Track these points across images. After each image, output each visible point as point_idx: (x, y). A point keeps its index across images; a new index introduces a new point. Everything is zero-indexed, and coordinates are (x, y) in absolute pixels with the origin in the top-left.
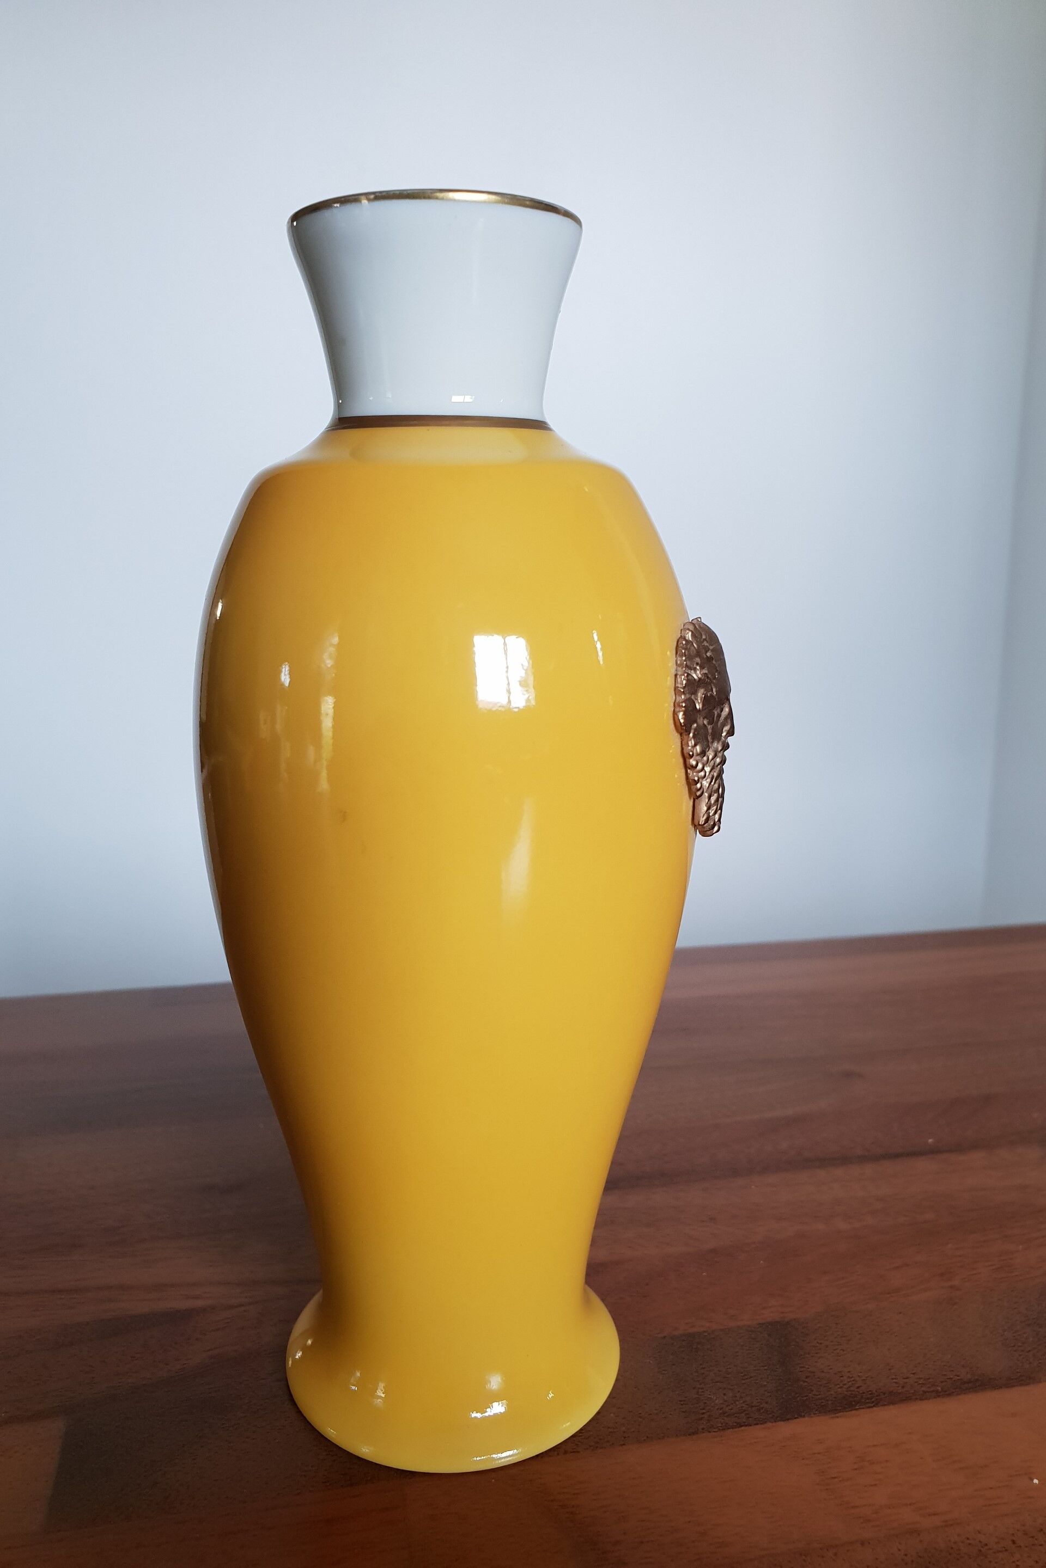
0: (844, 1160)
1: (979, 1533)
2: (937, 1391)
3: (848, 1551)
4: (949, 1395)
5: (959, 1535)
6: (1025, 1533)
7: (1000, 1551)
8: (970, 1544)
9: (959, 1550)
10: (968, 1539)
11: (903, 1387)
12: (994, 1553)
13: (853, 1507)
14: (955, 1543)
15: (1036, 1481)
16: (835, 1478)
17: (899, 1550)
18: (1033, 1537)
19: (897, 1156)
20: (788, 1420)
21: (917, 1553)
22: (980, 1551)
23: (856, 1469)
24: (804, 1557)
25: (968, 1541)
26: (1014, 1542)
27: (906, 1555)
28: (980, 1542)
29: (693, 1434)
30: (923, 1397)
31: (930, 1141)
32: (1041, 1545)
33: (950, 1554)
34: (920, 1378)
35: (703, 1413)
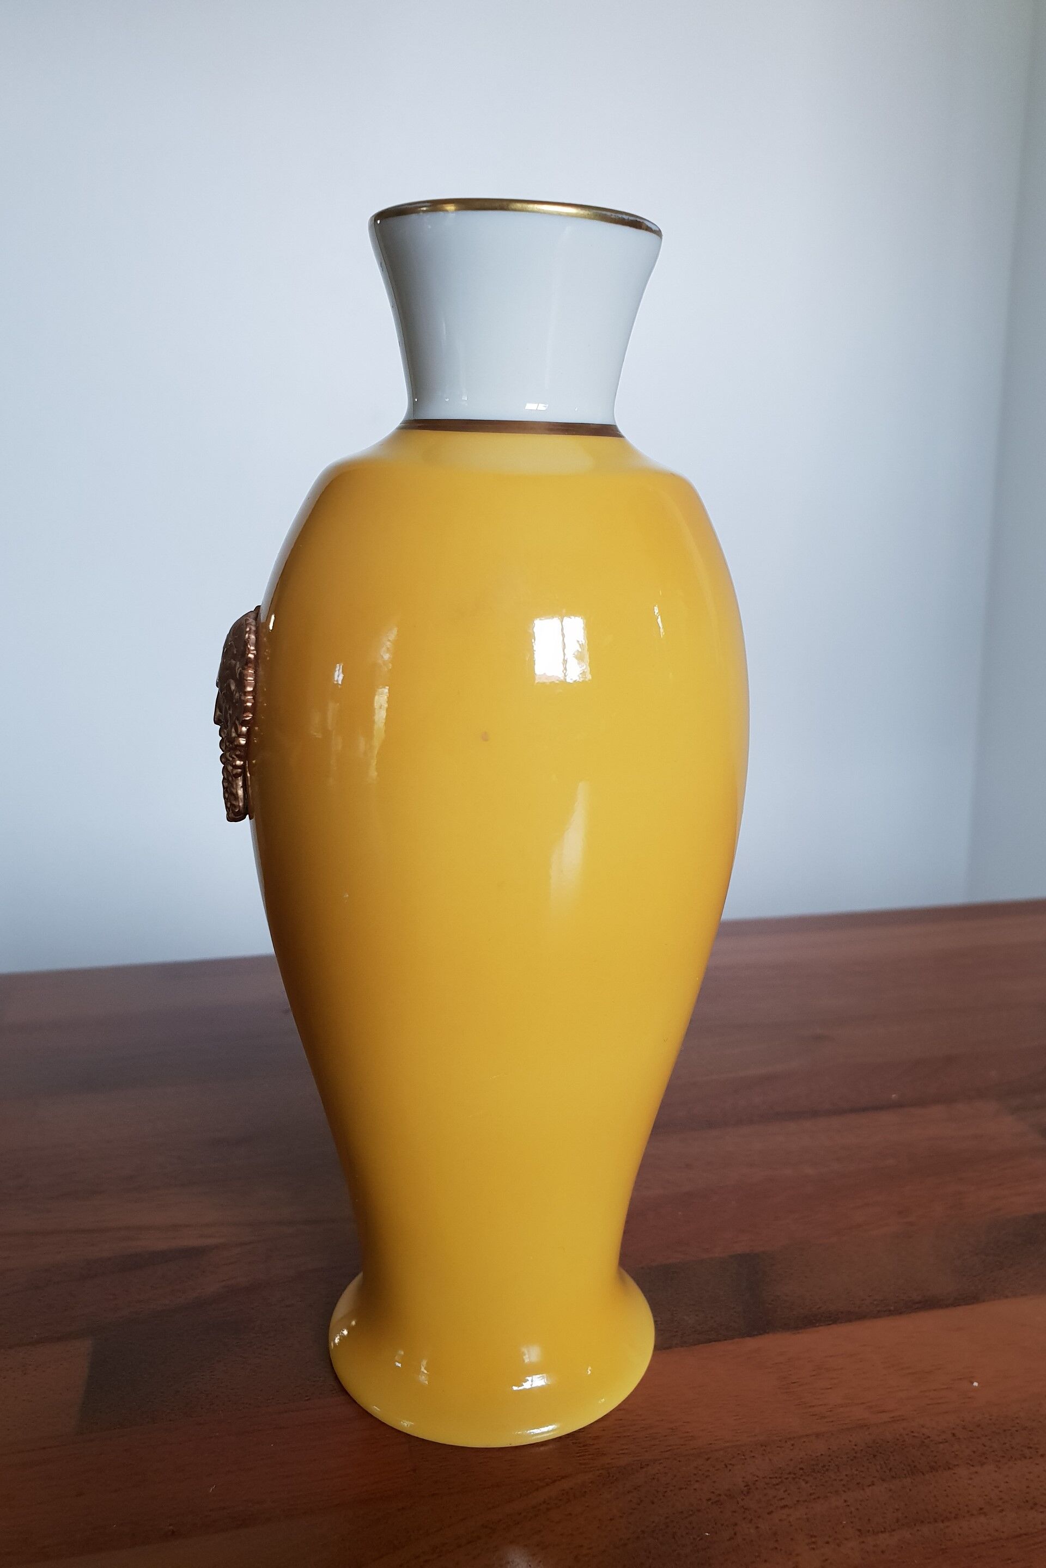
0: (814, 1114)
1: (923, 1427)
2: (890, 1311)
3: (804, 1442)
4: (901, 1313)
5: (904, 1429)
6: (964, 1428)
7: (941, 1443)
8: (914, 1436)
9: (904, 1441)
10: (912, 1432)
11: (859, 1307)
12: (936, 1444)
13: (810, 1406)
14: (901, 1435)
15: (976, 1384)
16: (794, 1383)
17: (850, 1441)
18: (971, 1431)
19: (864, 1109)
20: (754, 1335)
21: (866, 1444)
22: (924, 1442)
23: (814, 1376)
24: (764, 1447)
25: (913, 1434)
26: (954, 1435)
27: (856, 1445)
28: (923, 1434)
29: (667, 1348)
30: (878, 1315)
31: (894, 1096)
32: (978, 1438)
33: (896, 1445)
34: (875, 1300)
35: (677, 1332)
